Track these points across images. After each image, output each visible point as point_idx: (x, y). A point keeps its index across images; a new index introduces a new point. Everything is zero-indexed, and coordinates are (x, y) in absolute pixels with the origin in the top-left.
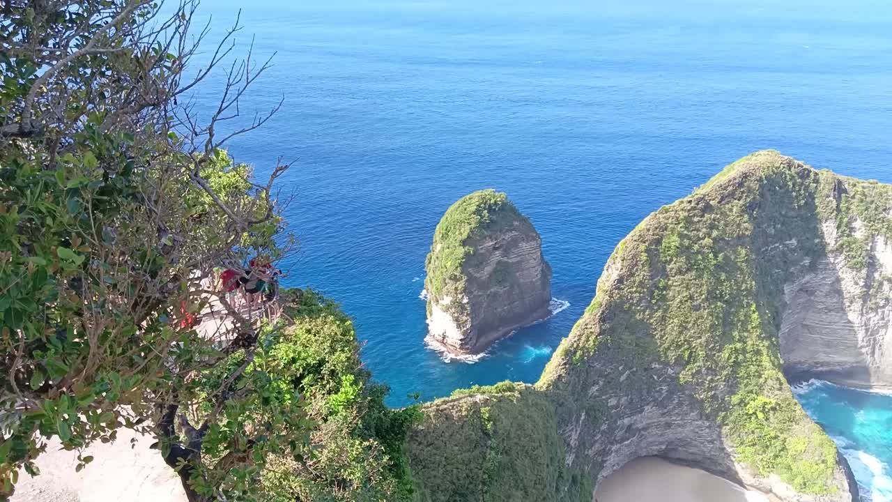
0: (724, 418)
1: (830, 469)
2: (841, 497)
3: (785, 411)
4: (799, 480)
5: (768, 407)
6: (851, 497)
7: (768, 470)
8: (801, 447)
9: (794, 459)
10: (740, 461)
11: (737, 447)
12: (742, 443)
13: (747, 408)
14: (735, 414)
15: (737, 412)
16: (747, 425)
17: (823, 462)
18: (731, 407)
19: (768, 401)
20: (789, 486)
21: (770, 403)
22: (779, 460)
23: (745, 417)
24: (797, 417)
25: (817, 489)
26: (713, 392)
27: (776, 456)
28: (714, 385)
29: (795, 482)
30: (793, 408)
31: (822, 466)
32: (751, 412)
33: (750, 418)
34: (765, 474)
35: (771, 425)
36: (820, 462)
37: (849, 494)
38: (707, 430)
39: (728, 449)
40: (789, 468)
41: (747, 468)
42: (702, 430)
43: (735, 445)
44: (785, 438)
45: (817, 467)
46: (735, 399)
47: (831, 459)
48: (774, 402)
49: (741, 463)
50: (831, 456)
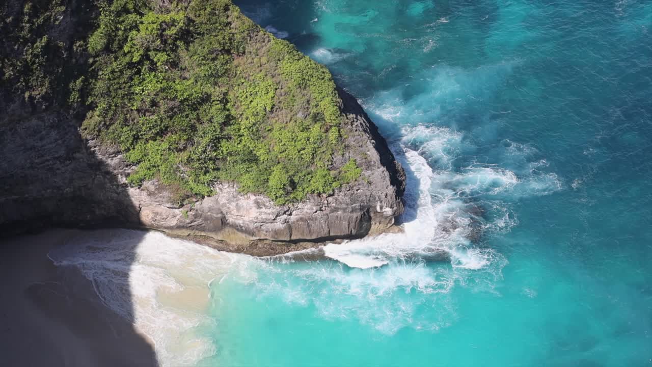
0: (85, 92)
1: (333, 129)
2: (370, 183)
3: (209, 31)
4: (277, 178)
5: (172, 32)
6: (387, 174)
7: (208, 177)
8: (262, 102)
9: (257, 134)
10: (142, 180)
11: (128, 150)
12: (136, 138)
13: (126, 49)
14: (105, 73)
15: (108, 68)
16: (137, 89)
17: (316, 118)
18: (91, 60)
19: (167, 18)
20: (261, 198)
21: (173, 23)
22: (225, 146)
23: (128, 73)
24: (238, 37)
25: (317, 183)
26: (45, 39)
27: (216, 142)
28: (41, 20)
29: (272, 183)
30: (224, 19)
31: (316, 129)
32: (136, 59)
33: (138, 72)
34: (204, 189)
35: (187, 75)
36: (309, 121)
37: (383, 169)
38: (54, 134)
39: (109, 161)
40: (252, 159)
41: (160, 188)
42: (42, 139)
43: (122, 147)
44: (226, 94)
45: (305, 135)
46: (96, 40)
47: (328, 106)
48: (180, 17)
49: (146, 184)
50: (328, 99)
